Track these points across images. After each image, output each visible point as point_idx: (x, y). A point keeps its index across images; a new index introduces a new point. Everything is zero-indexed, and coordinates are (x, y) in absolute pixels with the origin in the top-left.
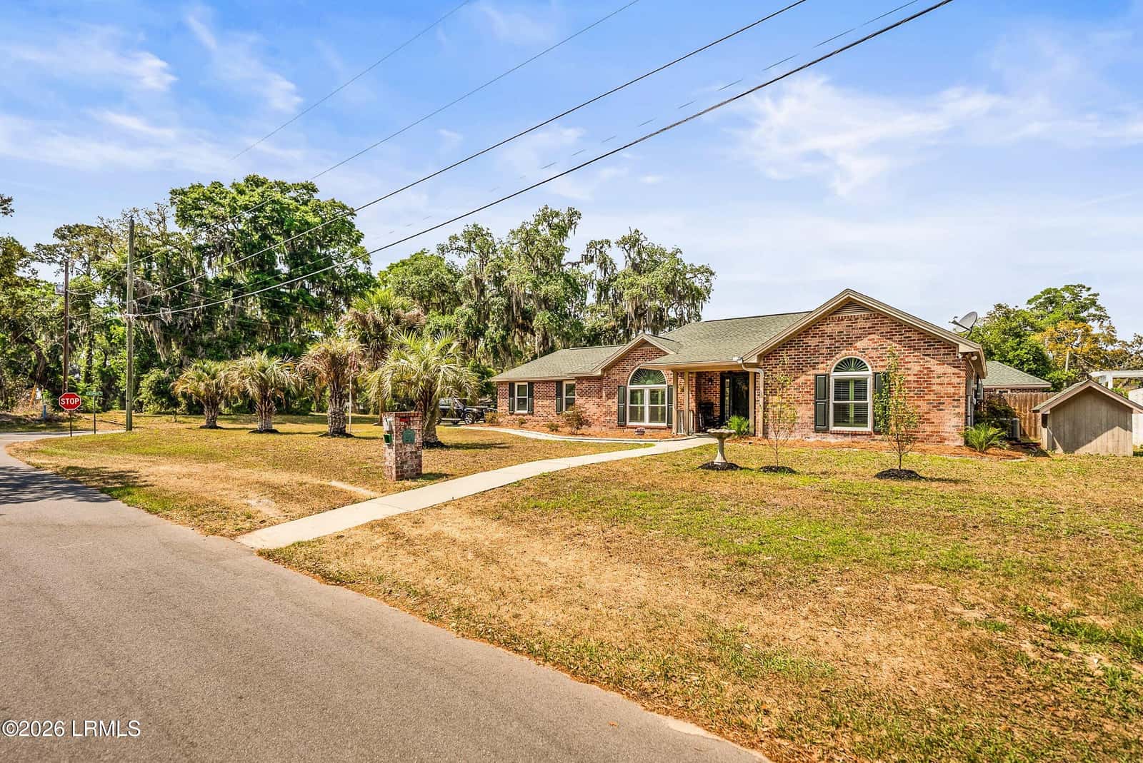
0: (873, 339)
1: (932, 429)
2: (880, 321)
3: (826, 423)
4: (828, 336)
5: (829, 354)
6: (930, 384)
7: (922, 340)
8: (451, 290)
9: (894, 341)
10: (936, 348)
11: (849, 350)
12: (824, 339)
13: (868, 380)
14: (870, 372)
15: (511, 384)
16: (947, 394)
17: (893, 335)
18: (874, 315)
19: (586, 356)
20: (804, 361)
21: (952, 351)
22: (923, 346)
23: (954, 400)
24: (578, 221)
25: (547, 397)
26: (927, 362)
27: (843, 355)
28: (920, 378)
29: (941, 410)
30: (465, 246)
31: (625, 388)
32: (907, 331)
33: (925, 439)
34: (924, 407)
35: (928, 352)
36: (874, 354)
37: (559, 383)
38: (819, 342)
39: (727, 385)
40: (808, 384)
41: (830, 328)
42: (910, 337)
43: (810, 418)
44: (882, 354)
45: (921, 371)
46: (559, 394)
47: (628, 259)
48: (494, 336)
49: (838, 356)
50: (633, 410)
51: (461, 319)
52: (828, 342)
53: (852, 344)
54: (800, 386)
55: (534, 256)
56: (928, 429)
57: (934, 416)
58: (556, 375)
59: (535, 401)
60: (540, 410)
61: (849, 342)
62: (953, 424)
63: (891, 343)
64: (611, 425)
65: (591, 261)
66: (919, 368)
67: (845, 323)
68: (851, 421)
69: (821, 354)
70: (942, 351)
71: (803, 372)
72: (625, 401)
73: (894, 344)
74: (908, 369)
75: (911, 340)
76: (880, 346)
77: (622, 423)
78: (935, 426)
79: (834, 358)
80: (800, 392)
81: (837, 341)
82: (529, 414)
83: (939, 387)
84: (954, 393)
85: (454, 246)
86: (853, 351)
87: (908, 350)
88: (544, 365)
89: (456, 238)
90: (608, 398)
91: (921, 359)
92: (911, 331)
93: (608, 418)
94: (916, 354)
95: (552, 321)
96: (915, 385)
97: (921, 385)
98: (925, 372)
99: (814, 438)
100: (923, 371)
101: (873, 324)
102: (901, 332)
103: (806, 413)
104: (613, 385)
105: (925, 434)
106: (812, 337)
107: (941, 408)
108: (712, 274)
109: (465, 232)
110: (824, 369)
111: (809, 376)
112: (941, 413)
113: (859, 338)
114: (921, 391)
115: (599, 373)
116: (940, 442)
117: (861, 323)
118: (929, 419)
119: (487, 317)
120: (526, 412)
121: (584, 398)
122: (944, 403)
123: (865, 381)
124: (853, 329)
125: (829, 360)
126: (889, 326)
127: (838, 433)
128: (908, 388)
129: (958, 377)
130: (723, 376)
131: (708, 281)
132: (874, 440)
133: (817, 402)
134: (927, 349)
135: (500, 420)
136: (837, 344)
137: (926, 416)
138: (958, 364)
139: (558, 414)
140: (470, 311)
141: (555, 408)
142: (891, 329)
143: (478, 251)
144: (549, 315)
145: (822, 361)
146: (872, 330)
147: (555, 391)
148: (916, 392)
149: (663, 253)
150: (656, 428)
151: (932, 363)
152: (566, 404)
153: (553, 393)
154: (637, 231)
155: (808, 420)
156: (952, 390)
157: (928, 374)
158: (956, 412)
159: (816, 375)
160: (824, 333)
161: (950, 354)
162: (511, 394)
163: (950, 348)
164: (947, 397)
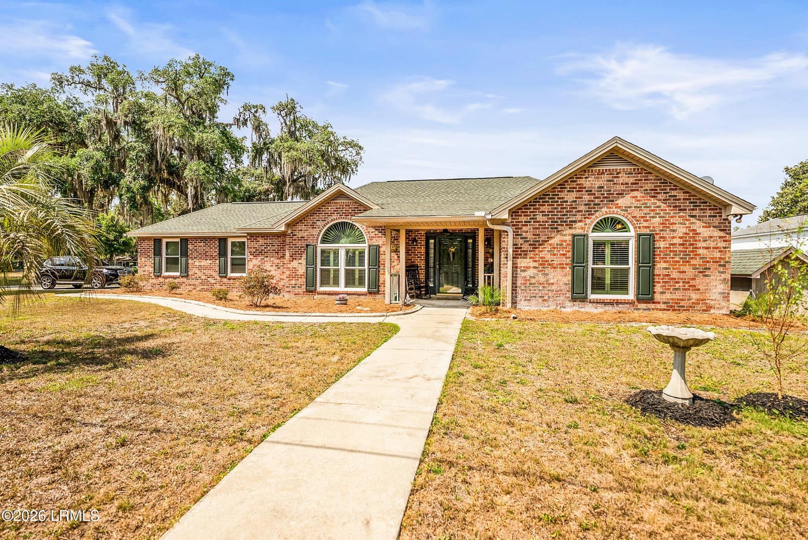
0: (637, 197)
1: (698, 296)
2: (643, 177)
3: (584, 291)
4: (587, 191)
5: (587, 211)
6: (696, 248)
7: (687, 199)
8: (72, 130)
9: (659, 200)
10: (702, 209)
11: (610, 208)
12: (582, 195)
13: (630, 242)
14: (632, 233)
15: (157, 241)
16: (713, 258)
17: (657, 193)
18: (638, 169)
19: (254, 211)
20: (559, 218)
21: (718, 213)
22: (688, 206)
23: (720, 265)
24: (230, 82)
25: (205, 256)
26: (692, 223)
27: (604, 212)
28: (686, 241)
29: (706, 276)
30: (93, 79)
31: (315, 247)
32: (672, 189)
33: (691, 307)
34: (690, 272)
35: (694, 213)
36: (637, 213)
37: (223, 241)
38: (576, 198)
39: (432, 246)
40: (564, 246)
41: (590, 182)
42: (675, 196)
43: (566, 284)
44: (646, 214)
45: (686, 234)
46: (222, 253)
47: (284, 124)
48: (132, 185)
49: (597, 214)
50: (325, 273)
51: (86, 163)
52: (586, 198)
53: (613, 201)
54: (554, 248)
55: (185, 102)
56: (694, 296)
57: (700, 282)
58: (219, 232)
59: (190, 261)
60: (197, 271)
61: (610, 198)
62: (719, 291)
63: (656, 201)
64: (297, 290)
65: (245, 123)
66: (685, 230)
67: (606, 177)
68: (607, 287)
69: (578, 211)
70: (708, 213)
71: (558, 231)
72: (314, 263)
73: (658, 203)
74: (674, 231)
75: (676, 200)
76: (643, 204)
77: (311, 289)
78: (702, 293)
79: (594, 217)
80: (555, 255)
81: (597, 198)
82: (182, 277)
83: (705, 251)
84: (720, 258)
85: (76, 79)
86: (614, 209)
87: (673, 210)
88: (201, 219)
89: (81, 71)
90: (293, 258)
91: (687, 220)
92: (676, 189)
93: (293, 282)
94: (681, 214)
95: (208, 172)
96: (681, 248)
97: (687, 248)
98: (691, 235)
99: (570, 308)
100: (688, 234)
101: (636, 180)
102: (665, 190)
103: (562, 278)
104: (299, 244)
105: (691, 301)
106: (568, 191)
107: (707, 274)
108: (360, 148)
109: (92, 65)
110: (582, 228)
111: (565, 236)
112: (707, 279)
113: (621, 194)
114: (687, 255)
115: (283, 229)
116: (706, 311)
117: (623, 178)
118: (695, 286)
119: (123, 165)
120: (178, 274)
121: (259, 258)
122: (709, 269)
123: (627, 242)
124: (614, 184)
125: (588, 218)
126: (653, 183)
127: (598, 302)
128: (673, 251)
129: (724, 241)
130: (429, 235)
131: (358, 154)
132: (637, 309)
133: (574, 267)
134: (693, 210)
135: (141, 284)
136: (597, 201)
137: (692, 283)
138: (724, 227)
139: (221, 277)
140: (99, 155)
141: (217, 269)
142: (655, 186)
143: (110, 88)
144: (204, 165)
145: (580, 219)
146: (634, 186)
147: (217, 250)
148: (681, 256)
149: (315, 126)
150: (354, 294)
151: (698, 226)
152: (232, 265)
153: (215, 252)
154: (292, 100)
155: (563, 287)
156: (718, 255)
157: (694, 237)
158: (722, 278)
159: (574, 236)
160: (581, 189)
161: (716, 216)
162: (157, 252)
163: (716, 209)
164: (713, 262)
